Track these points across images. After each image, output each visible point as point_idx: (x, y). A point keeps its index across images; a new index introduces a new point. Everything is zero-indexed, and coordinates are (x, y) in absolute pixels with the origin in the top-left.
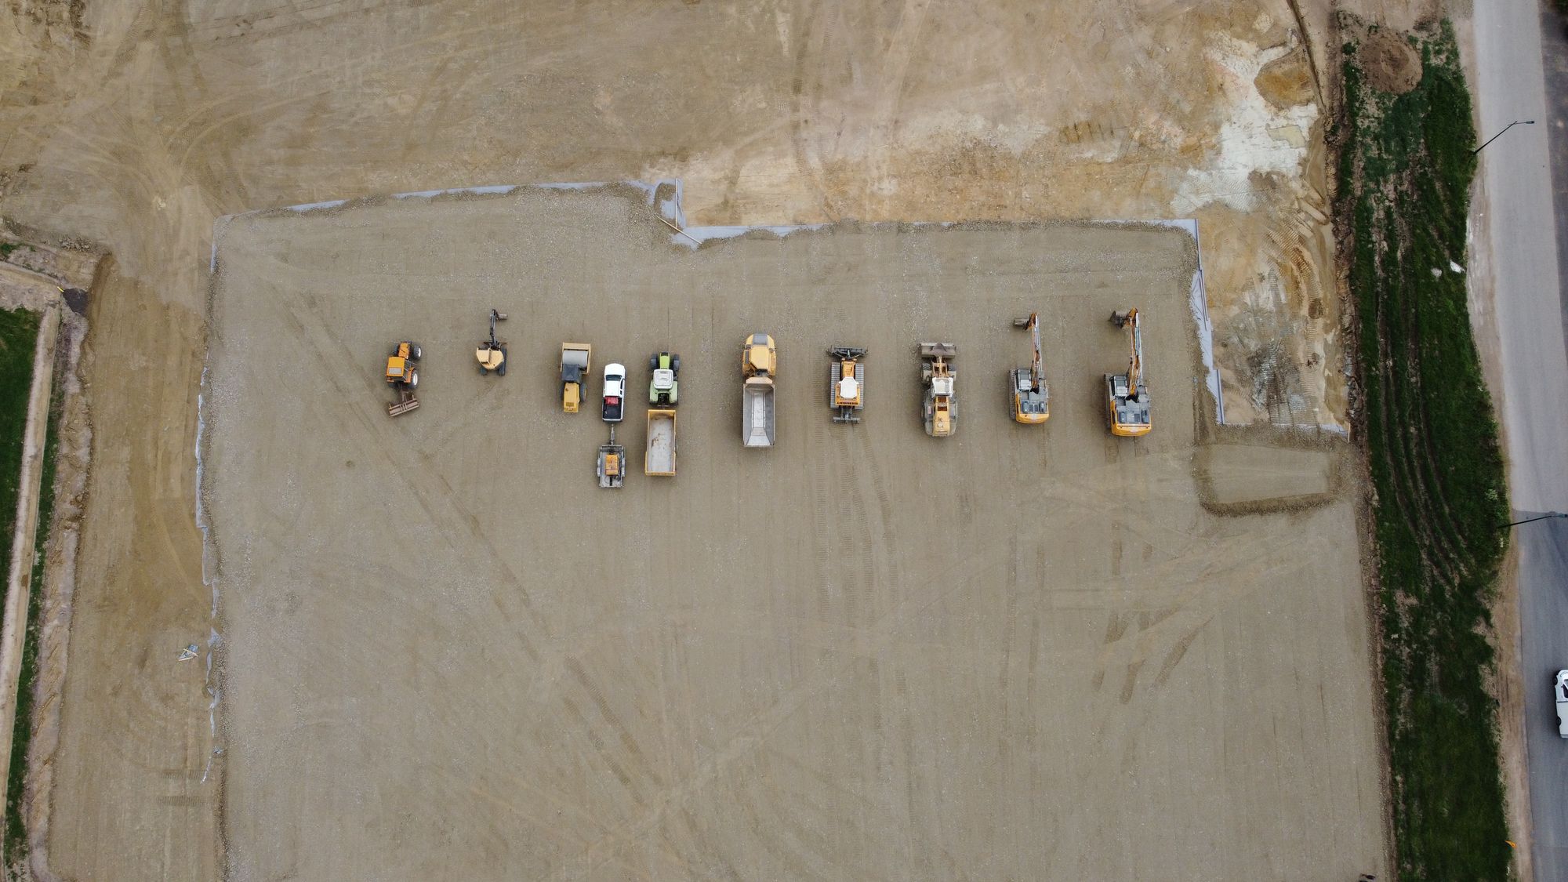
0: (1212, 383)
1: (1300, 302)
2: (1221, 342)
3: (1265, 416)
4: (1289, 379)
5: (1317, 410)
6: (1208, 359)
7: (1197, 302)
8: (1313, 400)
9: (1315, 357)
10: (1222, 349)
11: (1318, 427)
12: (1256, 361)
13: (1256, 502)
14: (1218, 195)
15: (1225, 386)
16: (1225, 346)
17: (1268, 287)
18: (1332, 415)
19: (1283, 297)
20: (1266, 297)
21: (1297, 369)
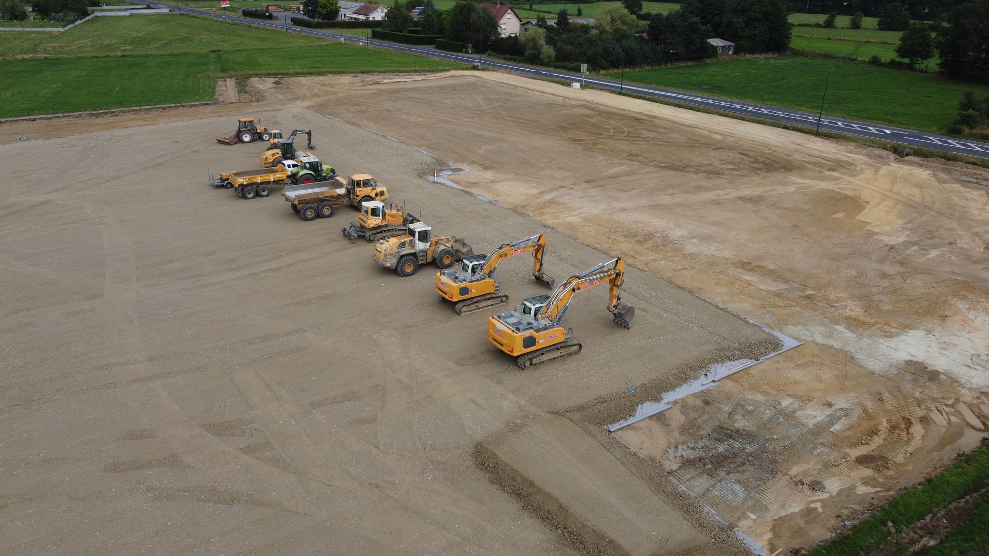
0: (647, 409)
1: (855, 444)
2: (706, 399)
3: (672, 465)
4: (750, 472)
5: (753, 516)
6: (670, 397)
7: (722, 370)
8: (760, 508)
9: (816, 486)
10: (699, 403)
11: (732, 527)
12: (724, 433)
13: (532, 484)
14: (851, 350)
15: (659, 417)
16: (707, 403)
17: (828, 413)
18: (769, 536)
19: (836, 427)
20: (813, 415)
21: (773, 473)
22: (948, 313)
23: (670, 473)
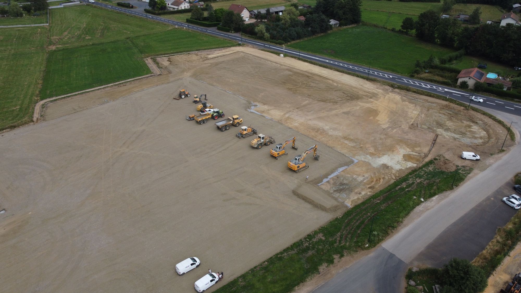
0: (325, 180)
1: (368, 185)
2: (338, 177)
3: (332, 191)
4: (347, 192)
5: (348, 200)
6: (330, 177)
7: (341, 169)
8: (349, 198)
9: (360, 193)
10: (336, 178)
11: (344, 202)
12: (342, 184)
13: (306, 197)
14: (370, 162)
15: (328, 182)
16: (338, 178)
17: (363, 178)
18: (351, 203)
19: (365, 181)
20: (360, 179)
21: (352, 192)
22: (394, 150)
23: (332, 193)
